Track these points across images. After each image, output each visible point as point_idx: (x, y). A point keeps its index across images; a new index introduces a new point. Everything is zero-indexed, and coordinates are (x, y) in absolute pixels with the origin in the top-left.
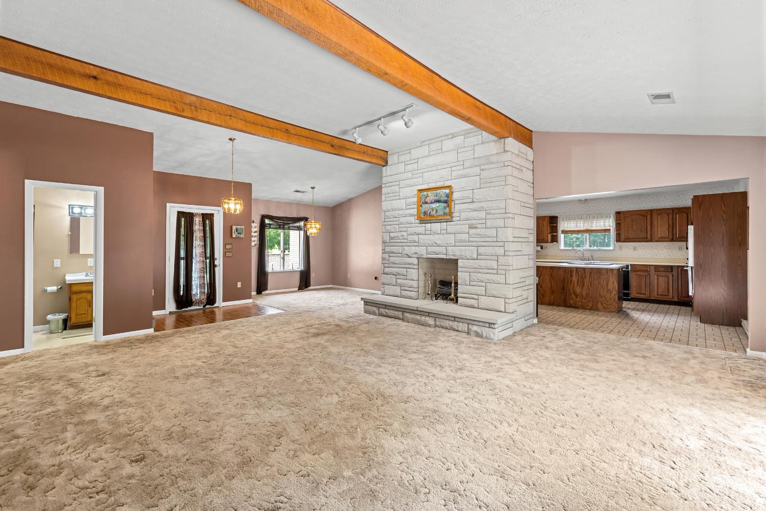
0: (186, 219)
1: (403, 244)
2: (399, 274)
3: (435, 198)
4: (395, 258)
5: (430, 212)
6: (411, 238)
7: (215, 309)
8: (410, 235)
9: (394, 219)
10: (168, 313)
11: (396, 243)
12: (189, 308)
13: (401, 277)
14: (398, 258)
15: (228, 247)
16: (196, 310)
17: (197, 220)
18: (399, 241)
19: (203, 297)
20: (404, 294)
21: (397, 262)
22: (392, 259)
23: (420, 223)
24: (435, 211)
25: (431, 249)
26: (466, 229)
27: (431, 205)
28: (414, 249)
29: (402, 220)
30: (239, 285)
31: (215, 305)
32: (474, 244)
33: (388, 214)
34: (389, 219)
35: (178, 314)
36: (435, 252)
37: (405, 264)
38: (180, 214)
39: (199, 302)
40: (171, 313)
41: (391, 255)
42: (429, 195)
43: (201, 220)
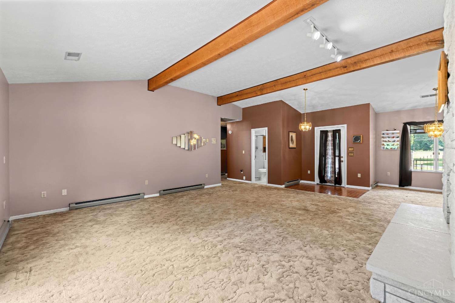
0: (324, 134)
7: (342, 188)
10: (316, 184)
12: (326, 184)
15: (350, 149)
16: (330, 185)
17: (330, 135)
19: (332, 179)
30: (359, 175)
31: (341, 186)
35: (321, 186)
38: (322, 132)
39: (330, 181)
40: (317, 184)
43: (332, 134)
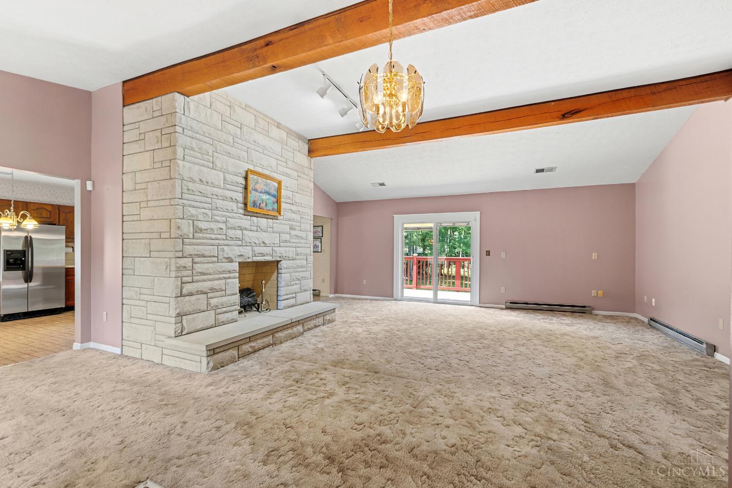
1: (219, 241)
2: (213, 290)
3: (265, 188)
4: (207, 266)
5: (260, 204)
6: (231, 233)
8: (231, 228)
9: (203, 199)
11: (207, 238)
13: (216, 294)
14: (211, 265)
18: (213, 236)
20: (223, 320)
21: (211, 271)
22: (199, 268)
23: (245, 215)
24: (264, 204)
25: (258, 250)
26: (288, 230)
27: (261, 195)
28: (238, 251)
29: (220, 203)
32: (294, 245)
33: (191, 186)
34: (194, 197)
36: (262, 254)
37: (223, 272)
41: (197, 260)
42: (260, 181)
